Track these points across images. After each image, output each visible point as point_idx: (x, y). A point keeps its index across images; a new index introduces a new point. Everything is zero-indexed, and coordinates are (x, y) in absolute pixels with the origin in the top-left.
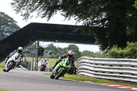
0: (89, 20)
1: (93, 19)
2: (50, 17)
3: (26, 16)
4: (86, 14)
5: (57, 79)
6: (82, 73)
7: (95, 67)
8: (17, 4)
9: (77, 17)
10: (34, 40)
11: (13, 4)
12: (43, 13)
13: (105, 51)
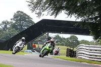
0: (86, 17)
1: (88, 17)
2: (56, 15)
3: (39, 14)
4: (83, 13)
5: (43, 57)
6: (80, 57)
7: (90, 52)
8: (32, 6)
9: (76, 15)
10: (44, 32)
11: (30, 5)
12: (52, 12)
13: (97, 40)
